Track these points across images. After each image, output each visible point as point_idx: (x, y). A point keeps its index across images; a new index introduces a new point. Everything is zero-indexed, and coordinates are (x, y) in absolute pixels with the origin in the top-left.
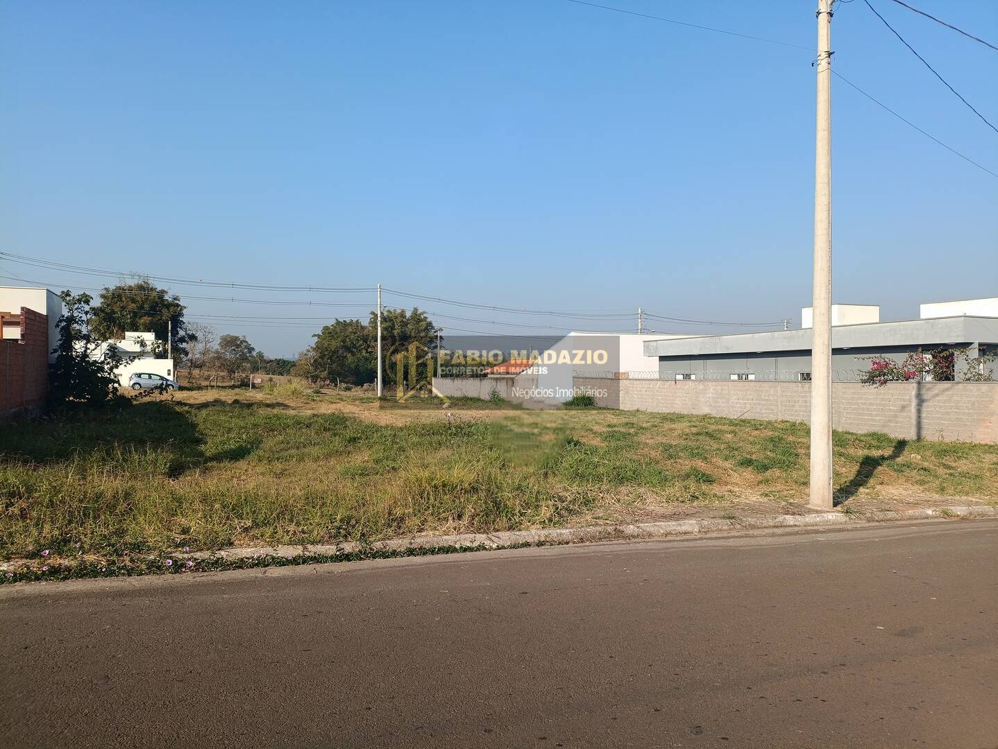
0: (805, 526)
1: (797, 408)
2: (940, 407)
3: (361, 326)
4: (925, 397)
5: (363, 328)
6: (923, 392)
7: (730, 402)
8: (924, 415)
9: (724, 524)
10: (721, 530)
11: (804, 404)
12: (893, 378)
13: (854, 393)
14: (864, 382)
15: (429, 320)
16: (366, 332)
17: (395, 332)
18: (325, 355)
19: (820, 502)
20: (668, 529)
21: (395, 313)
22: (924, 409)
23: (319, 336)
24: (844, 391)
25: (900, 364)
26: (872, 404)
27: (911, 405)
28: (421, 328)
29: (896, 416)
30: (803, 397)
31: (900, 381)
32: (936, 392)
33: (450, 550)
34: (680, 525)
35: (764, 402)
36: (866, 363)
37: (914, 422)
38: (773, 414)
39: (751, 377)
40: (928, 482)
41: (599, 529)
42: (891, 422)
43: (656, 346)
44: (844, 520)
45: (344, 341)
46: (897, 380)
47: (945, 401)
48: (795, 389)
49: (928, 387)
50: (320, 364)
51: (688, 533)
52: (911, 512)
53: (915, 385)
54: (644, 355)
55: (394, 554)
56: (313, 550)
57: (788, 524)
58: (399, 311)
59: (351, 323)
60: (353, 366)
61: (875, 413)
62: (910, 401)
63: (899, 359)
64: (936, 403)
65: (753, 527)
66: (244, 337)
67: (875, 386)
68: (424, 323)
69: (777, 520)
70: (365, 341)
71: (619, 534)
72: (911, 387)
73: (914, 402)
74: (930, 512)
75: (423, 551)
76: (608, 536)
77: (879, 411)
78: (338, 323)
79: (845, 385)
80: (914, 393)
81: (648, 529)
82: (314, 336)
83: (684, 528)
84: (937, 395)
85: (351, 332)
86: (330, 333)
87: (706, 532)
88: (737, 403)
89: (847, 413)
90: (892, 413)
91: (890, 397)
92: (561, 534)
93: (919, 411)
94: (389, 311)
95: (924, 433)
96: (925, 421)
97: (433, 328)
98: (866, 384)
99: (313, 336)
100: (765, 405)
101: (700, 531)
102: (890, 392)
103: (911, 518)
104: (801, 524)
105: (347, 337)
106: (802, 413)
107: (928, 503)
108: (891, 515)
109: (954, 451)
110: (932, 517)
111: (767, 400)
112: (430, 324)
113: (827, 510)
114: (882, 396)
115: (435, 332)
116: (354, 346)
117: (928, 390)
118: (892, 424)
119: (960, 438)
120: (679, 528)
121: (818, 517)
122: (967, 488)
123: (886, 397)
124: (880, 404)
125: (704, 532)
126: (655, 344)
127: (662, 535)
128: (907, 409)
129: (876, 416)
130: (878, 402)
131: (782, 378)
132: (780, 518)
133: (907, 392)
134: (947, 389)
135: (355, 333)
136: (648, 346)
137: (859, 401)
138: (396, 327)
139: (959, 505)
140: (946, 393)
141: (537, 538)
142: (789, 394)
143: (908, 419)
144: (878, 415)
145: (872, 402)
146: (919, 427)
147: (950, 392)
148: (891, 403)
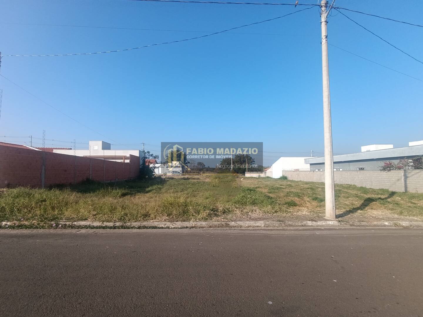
0: (317, 226)
2: (415, 179)
4: (408, 176)
6: (407, 174)
8: (408, 182)
9: (277, 224)
10: (274, 226)
12: (393, 168)
13: (377, 174)
14: (381, 170)
19: (329, 216)
20: (250, 225)
22: (408, 180)
24: (373, 174)
25: (396, 163)
27: (402, 179)
29: (396, 183)
30: (358, 176)
31: (397, 170)
32: (413, 173)
33: (155, 227)
34: (256, 223)
36: (382, 164)
37: (403, 185)
38: (347, 182)
39: (341, 170)
40: (395, 209)
41: (219, 223)
43: (309, 160)
44: (338, 225)
46: (395, 169)
47: (418, 177)
48: (355, 173)
51: (259, 226)
52: (375, 223)
53: (403, 171)
54: (304, 164)
55: (133, 228)
56: (105, 224)
57: (308, 225)
61: (386, 181)
62: (401, 177)
63: (396, 162)
64: (413, 178)
65: (290, 225)
67: (386, 172)
69: (303, 223)
71: (227, 225)
72: (402, 172)
73: (403, 178)
74: (387, 223)
75: (145, 227)
76: (222, 226)
79: (373, 172)
80: (403, 174)
81: (241, 224)
83: (257, 224)
84: (413, 175)
87: (267, 227)
90: (394, 182)
91: (393, 176)
92: (202, 224)
93: (405, 181)
95: (408, 190)
96: (408, 185)
100: (344, 179)
101: (264, 226)
102: (392, 174)
103: (375, 226)
104: (315, 225)
107: (388, 219)
108: (363, 223)
109: (418, 197)
110: (388, 226)
111: (345, 177)
113: (332, 219)
114: (389, 175)
117: (409, 173)
118: (394, 186)
120: (255, 224)
121: (324, 222)
122: (414, 213)
124: (388, 179)
125: (267, 226)
127: (246, 227)
128: (400, 180)
130: (387, 177)
131: (352, 169)
132: (305, 223)
133: (399, 174)
134: (418, 173)
136: (306, 160)
137: (379, 177)
139: (405, 221)
140: (418, 174)
141: (191, 225)
143: (401, 184)
144: (388, 182)
145: (385, 177)
146: (406, 187)
147: (419, 174)
148: (393, 178)
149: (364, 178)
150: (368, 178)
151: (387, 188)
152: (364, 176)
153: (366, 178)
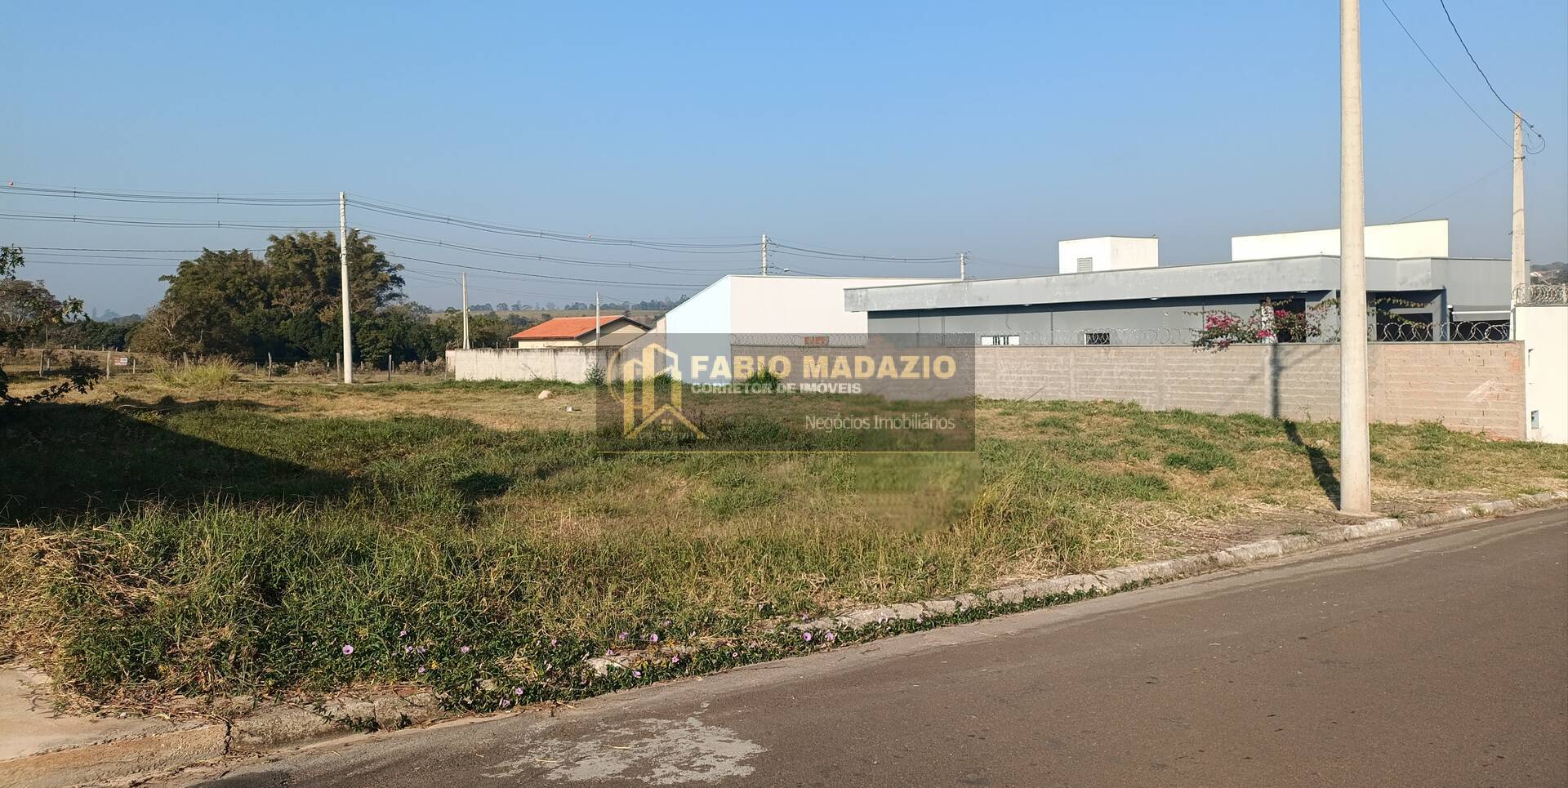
1: (1099, 382)
2: (1305, 376)
3: (254, 261)
4: (1284, 363)
5: (258, 264)
6: (1281, 356)
7: (998, 376)
8: (1282, 387)
11: (1108, 377)
12: (1237, 339)
13: (1182, 361)
14: (1196, 344)
15: (377, 250)
16: (262, 271)
17: (318, 271)
18: (197, 313)
19: (1357, 507)
21: (314, 238)
22: (1282, 380)
23: (171, 279)
24: (1167, 358)
26: (1208, 375)
27: (1264, 375)
28: (365, 264)
29: (1242, 390)
30: (1108, 367)
31: (1247, 343)
32: (1300, 356)
33: (1065, 598)
35: (1049, 376)
37: (1268, 396)
38: (1063, 392)
39: (1014, 341)
42: (1236, 399)
43: (866, 296)
44: (1398, 527)
45: (223, 288)
46: (1243, 342)
47: (1312, 369)
48: (1096, 356)
49: (1287, 350)
50: (188, 328)
52: (1449, 513)
53: (1269, 348)
54: (846, 310)
58: (322, 235)
59: (234, 256)
60: (246, 331)
61: (1213, 386)
62: (1262, 369)
63: (1242, 314)
64: (1299, 372)
66: (41, 282)
67: (1212, 349)
68: (369, 255)
70: (263, 287)
72: (1263, 351)
73: (1268, 371)
74: (1464, 511)
77: (1218, 384)
78: (209, 254)
79: (1169, 350)
80: (1268, 358)
82: (163, 278)
84: (1300, 361)
85: (235, 272)
86: (195, 273)
88: (1007, 378)
89: (1172, 387)
90: (1236, 386)
91: (1235, 364)
93: (1275, 383)
94: (303, 235)
95: (1283, 409)
96: (1283, 395)
97: (386, 264)
98: (1200, 347)
99: (161, 279)
100: (1051, 379)
102: (1234, 357)
103: (1451, 520)
104: (1371, 535)
105: (228, 279)
106: (1106, 390)
108: (1434, 517)
110: (1468, 518)
111: (1054, 373)
112: (380, 257)
113: (1368, 516)
114: (1222, 364)
115: (389, 271)
116: (242, 296)
117: (1288, 353)
118: (1238, 401)
119: (1332, 417)
123: (1228, 365)
124: (1221, 375)
125: (1288, 553)
126: (864, 293)
128: (1257, 380)
129: (1215, 390)
130: (1217, 371)
131: (1062, 341)
133: (1257, 358)
134: (1314, 353)
135: (243, 273)
136: (852, 296)
137: (1189, 371)
138: (319, 262)
139: (1475, 501)
140: (1312, 358)
142: (1087, 363)
143: (1259, 394)
144: (1217, 389)
145: (1208, 371)
146: (1276, 404)
147: (1318, 357)
148: (1235, 372)
149: (1131, 374)
150: (1149, 374)
151: (1212, 410)
152: (1132, 367)
153: (1139, 374)
